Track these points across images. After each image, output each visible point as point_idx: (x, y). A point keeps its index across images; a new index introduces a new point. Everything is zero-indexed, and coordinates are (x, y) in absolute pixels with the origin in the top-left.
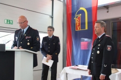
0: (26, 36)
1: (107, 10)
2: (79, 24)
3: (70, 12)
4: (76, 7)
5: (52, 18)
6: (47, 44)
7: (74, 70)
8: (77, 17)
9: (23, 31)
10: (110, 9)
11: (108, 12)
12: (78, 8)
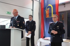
0: (17, 21)
1: (64, 6)
2: (48, 14)
3: (43, 7)
4: (46, 4)
5: (33, 10)
6: (28, 25)
7: (45, 40)
8: (47, 10)
9: (15, 18)
10: (66, 5)
11: (65, 7)
12: (47, 5)
